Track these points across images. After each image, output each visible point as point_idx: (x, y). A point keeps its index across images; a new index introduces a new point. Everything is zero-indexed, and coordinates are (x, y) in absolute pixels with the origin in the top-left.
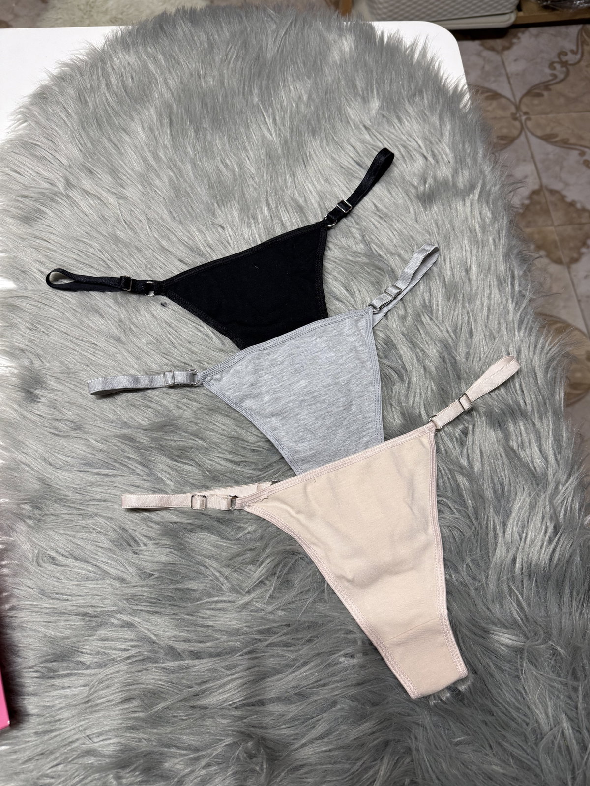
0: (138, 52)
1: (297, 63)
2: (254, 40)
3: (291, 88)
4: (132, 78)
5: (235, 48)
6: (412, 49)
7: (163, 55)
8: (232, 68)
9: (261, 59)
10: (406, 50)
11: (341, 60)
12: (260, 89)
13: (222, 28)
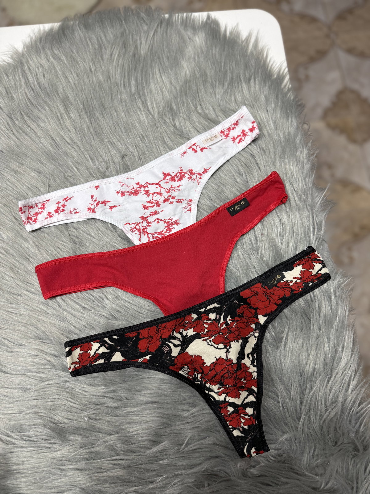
0: (47, 55)
1: (163, 58)
2: (131, 40)
3: (159, 79)
4: (44, 76)
5: (117, 49)
6: (247, 41)
7: (66, 57)
8: (115, 66)
9: (136, 56)
10: (242, 42)
11: (195, 54)
12: (137, 81)
13: (107, 31)
